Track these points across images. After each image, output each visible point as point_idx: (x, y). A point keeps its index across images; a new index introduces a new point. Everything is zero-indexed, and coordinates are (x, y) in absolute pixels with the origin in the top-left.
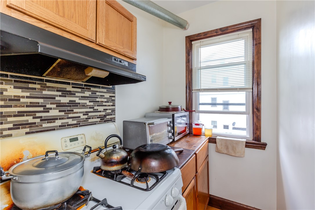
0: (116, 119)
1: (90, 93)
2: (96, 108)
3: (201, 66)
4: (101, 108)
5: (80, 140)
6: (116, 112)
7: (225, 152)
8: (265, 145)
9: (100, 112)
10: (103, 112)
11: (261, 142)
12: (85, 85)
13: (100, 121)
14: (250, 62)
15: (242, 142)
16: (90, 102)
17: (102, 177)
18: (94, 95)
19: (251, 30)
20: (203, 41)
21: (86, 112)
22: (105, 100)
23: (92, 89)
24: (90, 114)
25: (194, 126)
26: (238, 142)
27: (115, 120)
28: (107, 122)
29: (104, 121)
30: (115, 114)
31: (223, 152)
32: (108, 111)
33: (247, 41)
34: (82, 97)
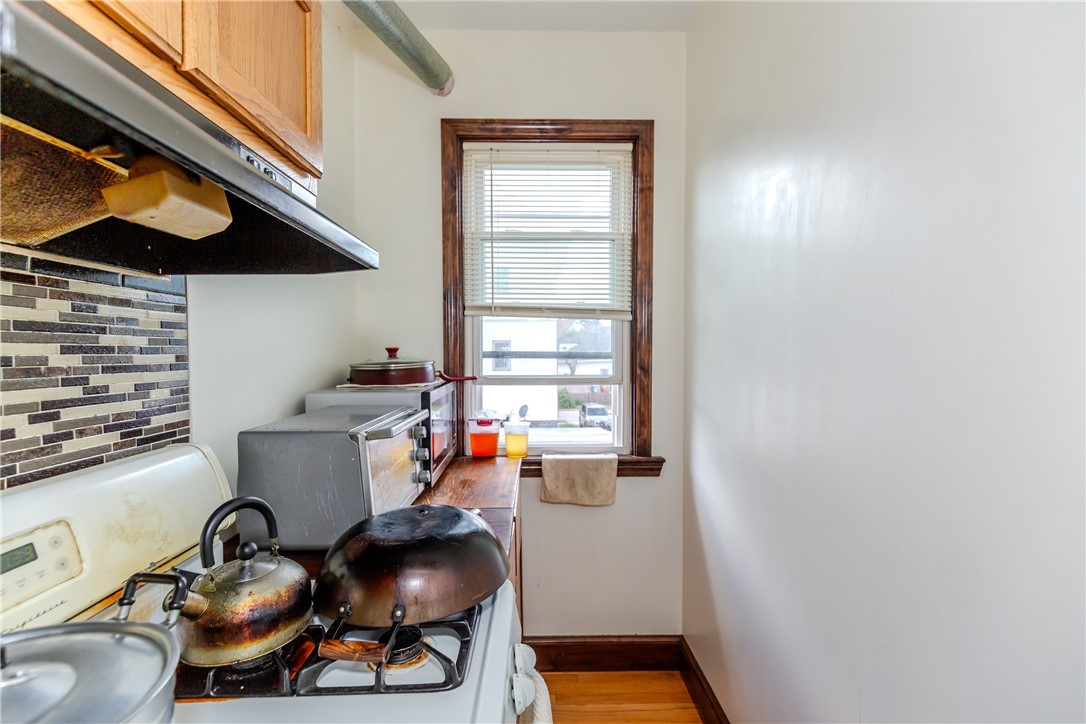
0: (193, 426)
1: (66, 306)
2: (96, 380)
3: (495, 230)
4: (121, 383)
5: (46, 555)
6: (193, 394)
7: (567, 497)
8: (661, 462)
9: (122, 398)
10: (132, 397)
11: (650, 456)
12: (37, 264)
13: (122, 446)
14: (626, 236)
15: (610, 461)
16: (64, 351)
17: (208, 704)
18: (86, 319)
19: (629, 146)
20: (498, 148)
21: (46, 405)
22: (142, 342)
23: (76, 285)
24: (67, 415)
25: (472, 428)
26: (598, 465)
27: (188, 431)
28: (155, 448)
29: (142, 442)
30: (186, 407)
31: (562, 498)
32: (155, 394)
33: (617, 176)
34: (19, 325)
